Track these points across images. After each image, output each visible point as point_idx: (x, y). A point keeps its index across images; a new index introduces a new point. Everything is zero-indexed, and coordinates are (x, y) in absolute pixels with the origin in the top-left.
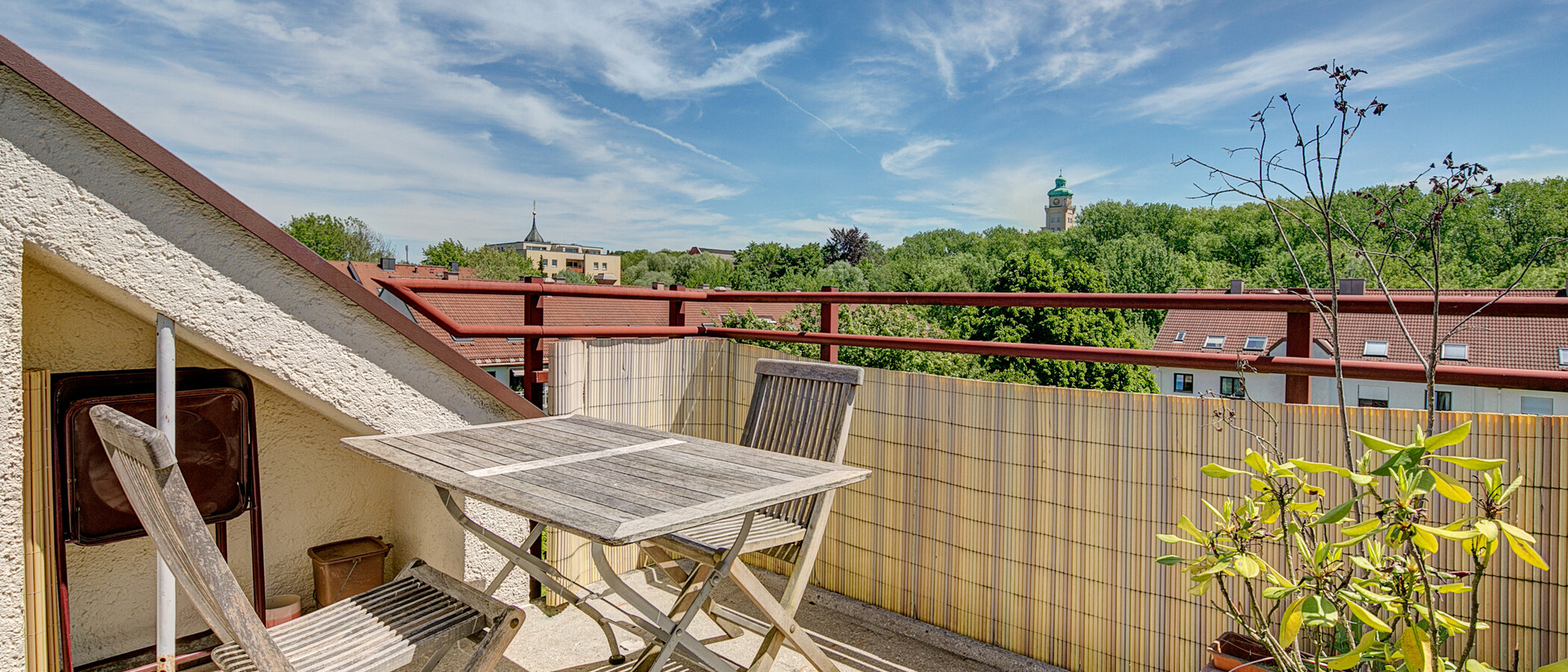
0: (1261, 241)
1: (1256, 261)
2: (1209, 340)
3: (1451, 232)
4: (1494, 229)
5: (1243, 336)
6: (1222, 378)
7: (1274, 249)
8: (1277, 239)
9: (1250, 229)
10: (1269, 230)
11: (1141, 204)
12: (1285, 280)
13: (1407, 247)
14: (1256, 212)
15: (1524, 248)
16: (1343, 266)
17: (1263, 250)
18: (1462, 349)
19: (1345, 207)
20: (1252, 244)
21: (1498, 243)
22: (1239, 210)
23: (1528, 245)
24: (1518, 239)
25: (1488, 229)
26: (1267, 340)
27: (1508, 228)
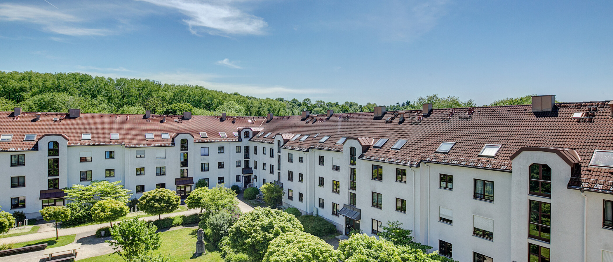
0: (22, 90)
1: (19, 100)
2: (2, 137)
3: (102, 93)
4: (116, 93)
5: (23, 135)
6: (11, 156)
7: (30, 94)
8: (31, 89)
9: (16, 83)
10: (27, 85)
12: (38, 108)
13: (89, 97)
14: (19, 76)
15: (125, 100)
16: (65, 103)
17: (24, 94)
18: (117, 135)
19: (62, 79)
20: (18, 90)
21: (118, 98)
22: (11, 74)
23: (127, 99)
24: (123, 98)
25: (115, 93)
26: (36, 136)
27: (120, 93)
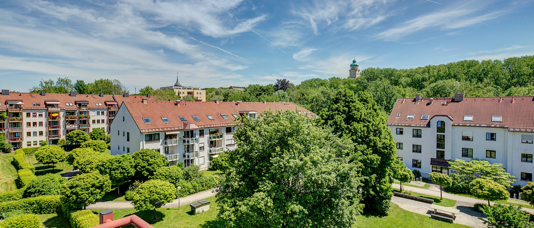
0: (424, 80)
1: (421, 87)
2: (408, 116)
3: (489, 76)
4: (504, 74)
5: (421, 115)
6: (413, 129)
7: (428, 82)
8: (429, 79)
9: (420, 76)
10: (426, 76)
11: (382, 68)
12: (433, 93)
13: (474, 81)
14: (422, 70)
15: (515, 80)
16: (453, 88)
17: (425, 83)
18: (499, 118)
19: (453, 68)
20: (421, 81)
21: (506, 79)
22: (416, 69)
23: (516, 79)
24: (513, 78)
25: (502, 74)
26: (429, 116)
27: (509, 74)
